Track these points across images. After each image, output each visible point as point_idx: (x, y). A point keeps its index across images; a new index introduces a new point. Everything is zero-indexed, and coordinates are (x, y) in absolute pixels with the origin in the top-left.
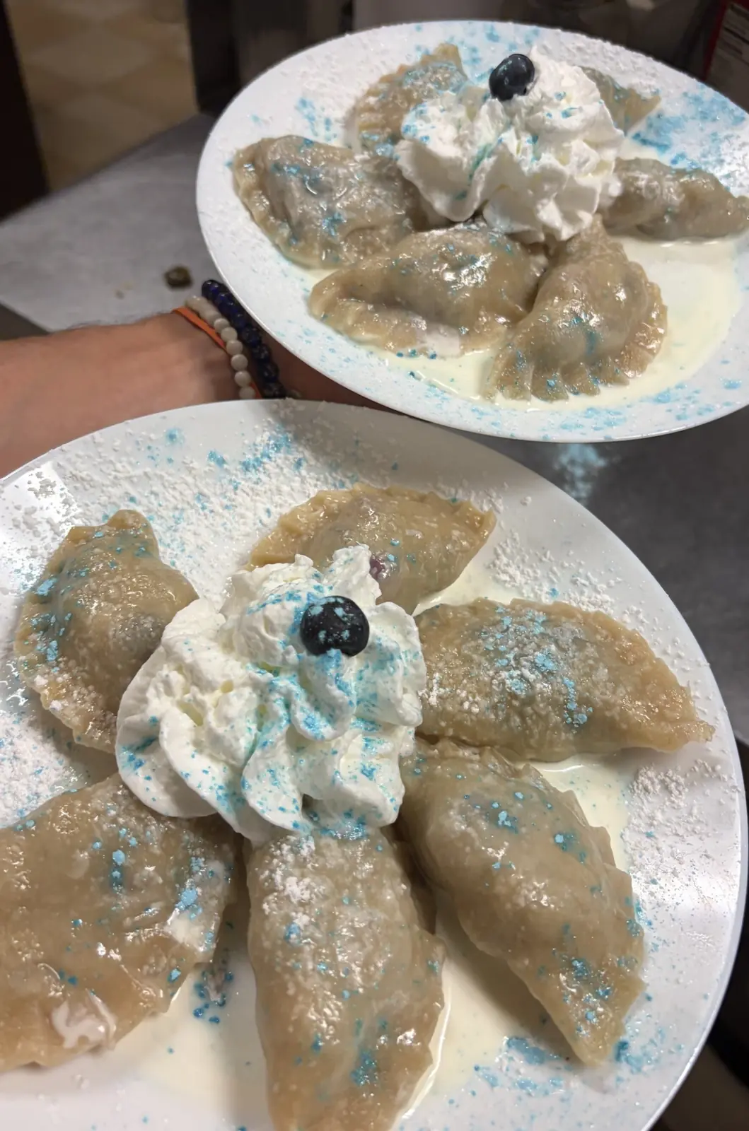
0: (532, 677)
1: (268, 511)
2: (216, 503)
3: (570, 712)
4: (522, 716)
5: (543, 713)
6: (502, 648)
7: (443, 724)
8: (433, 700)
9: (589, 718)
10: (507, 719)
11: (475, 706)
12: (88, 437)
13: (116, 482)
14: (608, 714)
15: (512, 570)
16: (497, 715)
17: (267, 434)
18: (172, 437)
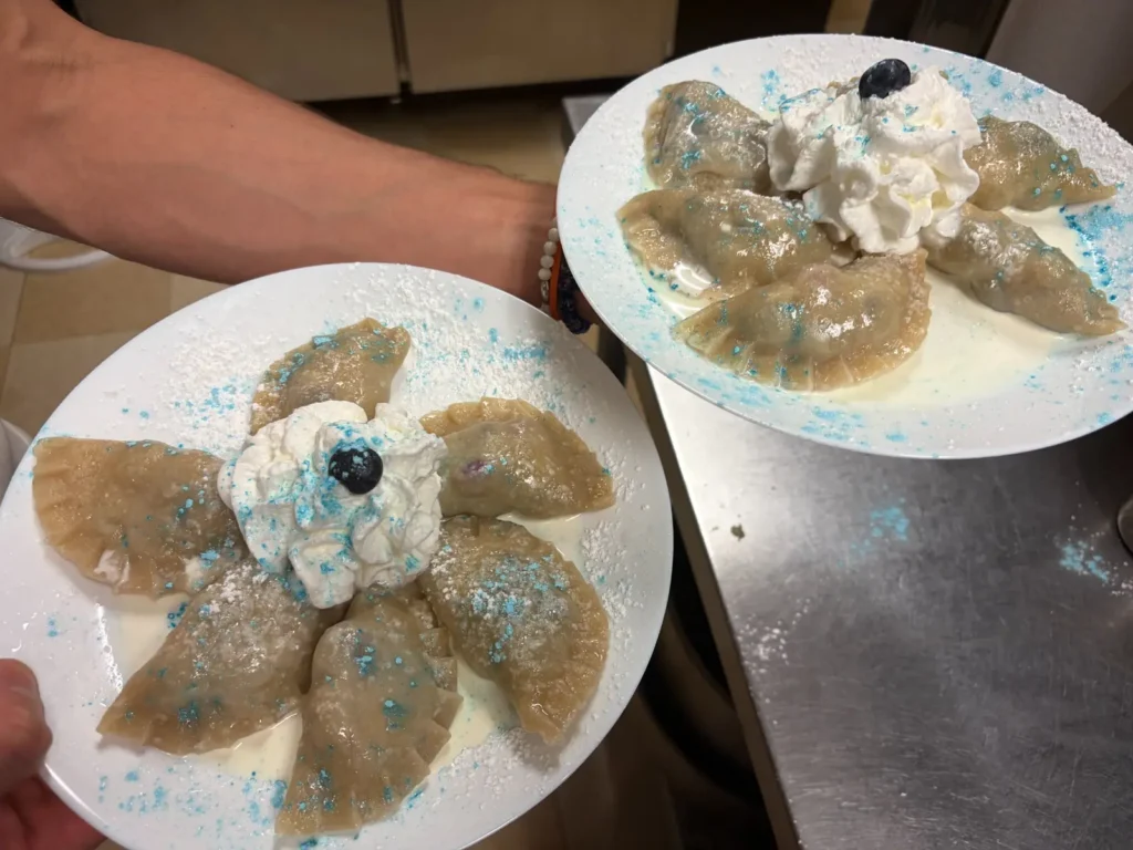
0: (490, 606)
1: (495, 391)
2: (471, 363)
3: (494, 650)
4: (470, 626)
5: (480, 634)
6: (503, 577)
7: (429, 590)
8: (434, 571)
9: (501, 661)
10: (461, 620)
11: (449, 594)
12: (426, 270)
13: (422, 309)
14: (511, 670)
15: (595, 544)
16: (457, 612)
17: (534, 341)
18: (477, 304)
